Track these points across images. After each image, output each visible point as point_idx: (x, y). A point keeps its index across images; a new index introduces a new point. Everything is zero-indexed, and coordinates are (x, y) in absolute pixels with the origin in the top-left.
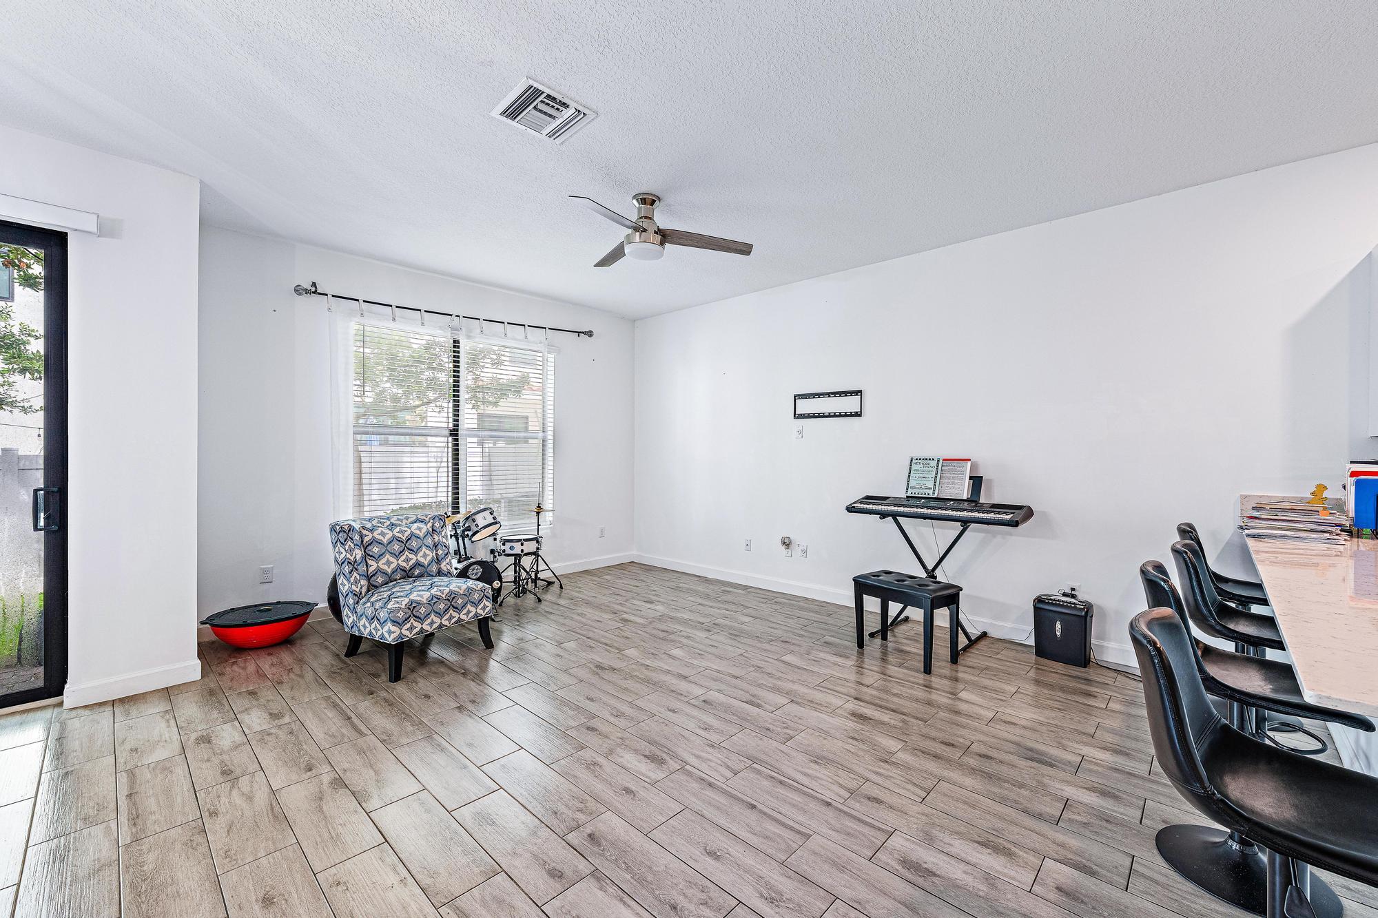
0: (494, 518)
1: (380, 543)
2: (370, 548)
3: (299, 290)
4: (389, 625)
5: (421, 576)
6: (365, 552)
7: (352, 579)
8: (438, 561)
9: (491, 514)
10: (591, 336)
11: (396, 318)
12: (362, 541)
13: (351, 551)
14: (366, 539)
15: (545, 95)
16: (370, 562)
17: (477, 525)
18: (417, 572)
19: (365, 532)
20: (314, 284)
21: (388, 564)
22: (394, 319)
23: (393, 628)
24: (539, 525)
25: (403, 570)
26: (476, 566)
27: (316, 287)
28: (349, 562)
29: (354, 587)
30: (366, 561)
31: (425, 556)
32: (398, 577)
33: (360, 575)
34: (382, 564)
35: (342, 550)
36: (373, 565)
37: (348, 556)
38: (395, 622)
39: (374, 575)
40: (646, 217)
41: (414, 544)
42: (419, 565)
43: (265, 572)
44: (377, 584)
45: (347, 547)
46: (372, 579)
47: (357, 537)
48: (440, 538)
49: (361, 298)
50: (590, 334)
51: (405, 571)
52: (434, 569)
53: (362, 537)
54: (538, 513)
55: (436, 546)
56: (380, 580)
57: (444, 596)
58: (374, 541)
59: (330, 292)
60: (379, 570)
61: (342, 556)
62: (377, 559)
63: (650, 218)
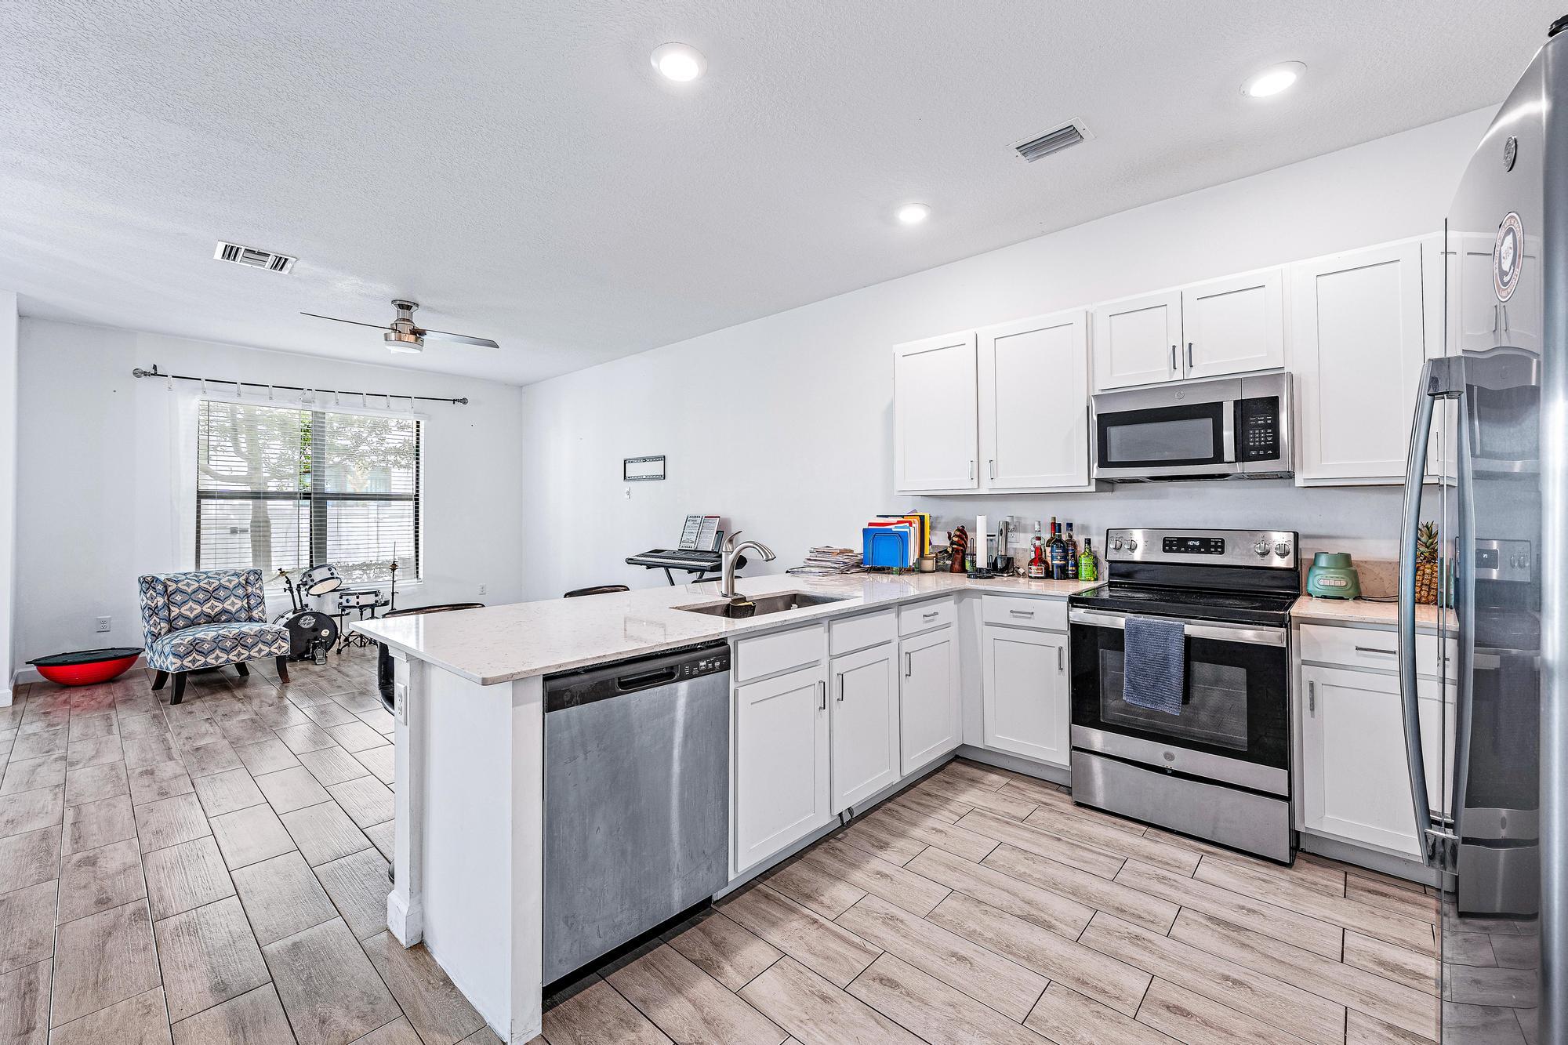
0: (332, 574)
1: (184, 592)
2: (173, 596)
3: (138, 373)
4: (171, 658)
5: (228, 621)
6: (168, 599)
7: (151, 622)
8: (250, 609)
9: (330, 570)
10: (465, 403)
11: (242, 394)
12: (166, 591)
13: (152, 598)
14: (170, 589)
15: (243, 250)
16: (172, 608)
17: (312, 580)
18: (224, 618)
19: (169, 583)
20: (155, 367)
21: (191, 610)
22: (239, 395)
23: (174, 660)
24: (394, 582)
25: (207, 616)
26: (308, 617)
27: (156, 370)
28: (149, 608)
29: (152, 629)
30: (169, 608)
31: (233, 604)
32: (202, 621)
33: (160, 619)
34: (184, 610)
35: (144, 598)
36: (175, 611)
37: (149, 602)
38: (175, 655)
39: (175, 619)
40: (404, 320)
41: (222, 593)
42: (226, 612)
43: (103, 622)
44: (178, 627)
45: (148, 595)
46: (174, 623)
47: (160, 587)
48: (254, 590)
49: (203, 377)
50: (464, 401)
51: (210, 617)
52: (243, 615)
53: (166, 587)
54: (393, 570)
55: (248, 596)
56: (181, 623)
57: (231, 636)
58: (178, 590)
59: (170, 373)
60: (180, 615)
61: (144, 602)
62: (179, 606)
63: (408, 320)
